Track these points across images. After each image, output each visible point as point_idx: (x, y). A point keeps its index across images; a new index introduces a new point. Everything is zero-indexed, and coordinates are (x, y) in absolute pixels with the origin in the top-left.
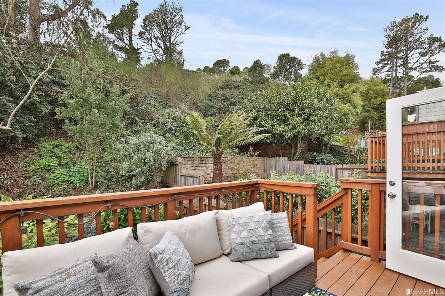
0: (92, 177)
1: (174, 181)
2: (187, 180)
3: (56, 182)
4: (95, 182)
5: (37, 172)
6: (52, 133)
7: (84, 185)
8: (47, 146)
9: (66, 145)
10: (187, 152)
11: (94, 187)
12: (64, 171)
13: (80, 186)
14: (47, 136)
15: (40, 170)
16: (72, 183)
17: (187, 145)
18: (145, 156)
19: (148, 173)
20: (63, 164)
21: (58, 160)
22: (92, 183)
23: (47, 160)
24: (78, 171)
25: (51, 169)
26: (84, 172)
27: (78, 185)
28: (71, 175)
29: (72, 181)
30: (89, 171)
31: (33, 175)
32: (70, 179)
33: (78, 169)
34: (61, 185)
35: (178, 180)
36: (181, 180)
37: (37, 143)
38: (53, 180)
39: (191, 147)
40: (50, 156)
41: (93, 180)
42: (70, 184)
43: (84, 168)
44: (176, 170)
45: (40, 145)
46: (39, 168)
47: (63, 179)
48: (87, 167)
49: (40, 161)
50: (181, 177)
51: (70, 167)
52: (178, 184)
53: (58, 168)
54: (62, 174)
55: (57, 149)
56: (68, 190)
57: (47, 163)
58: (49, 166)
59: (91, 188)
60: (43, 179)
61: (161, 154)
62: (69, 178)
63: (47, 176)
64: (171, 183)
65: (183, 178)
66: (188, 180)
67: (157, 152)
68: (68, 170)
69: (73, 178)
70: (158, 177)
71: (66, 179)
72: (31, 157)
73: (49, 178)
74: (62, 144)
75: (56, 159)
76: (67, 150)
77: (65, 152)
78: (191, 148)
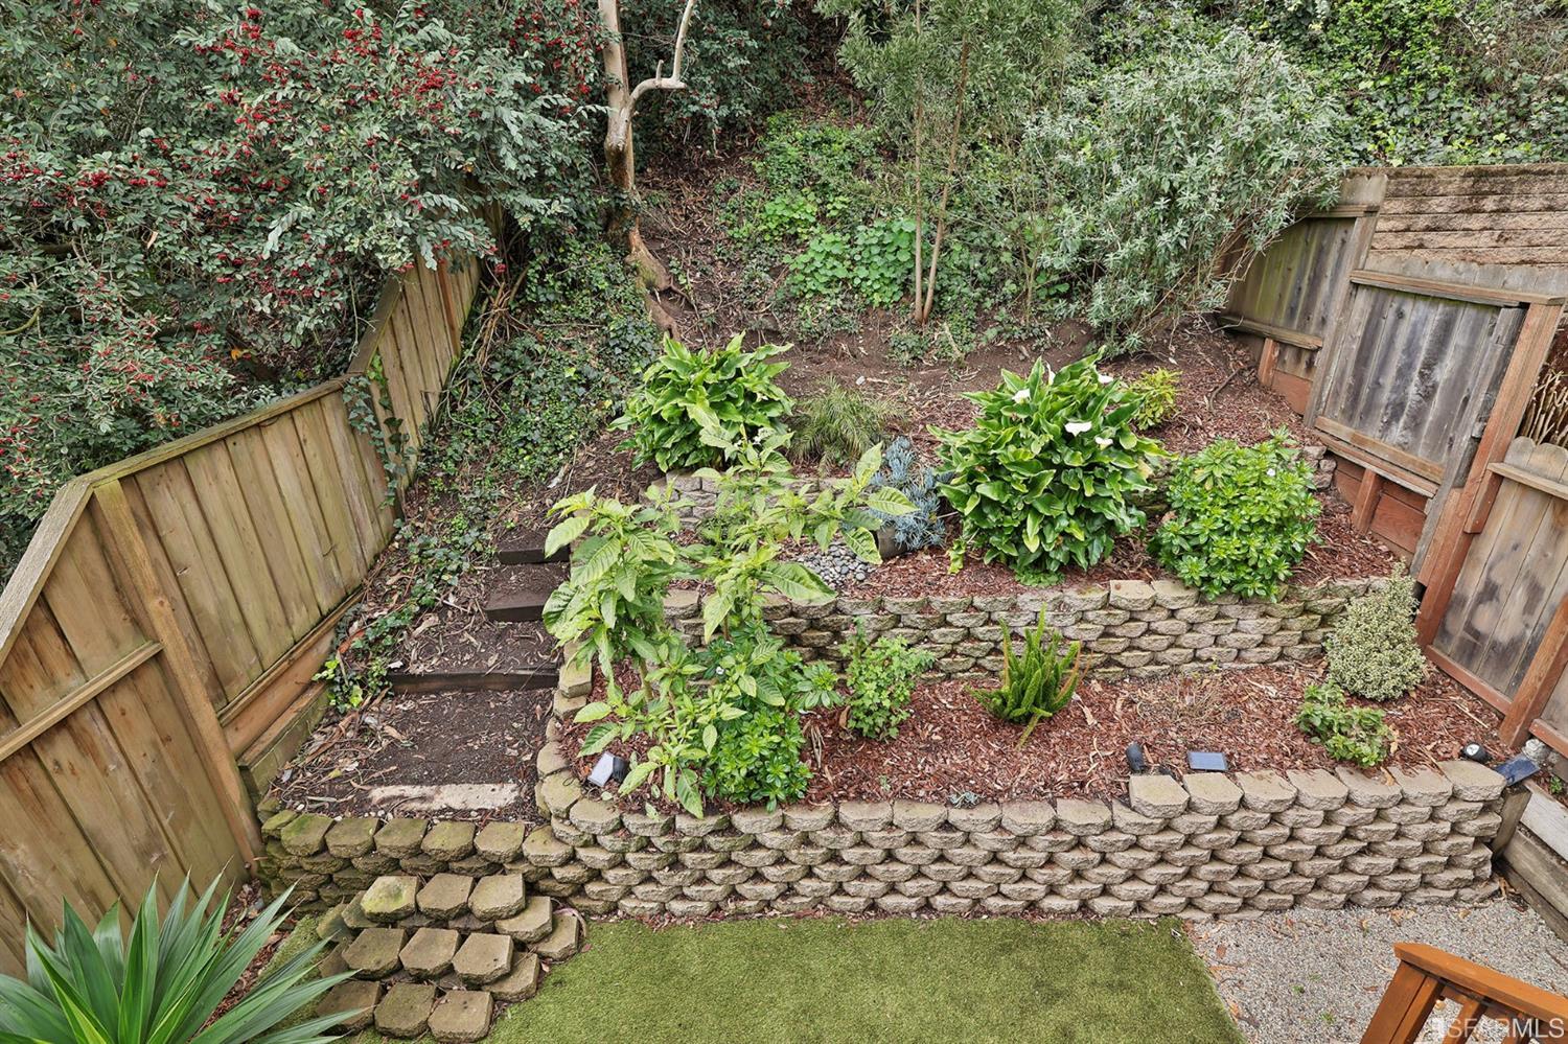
0: (925, 273)
1: (1292, 310)
2: (1390, 315)
3: (810, 285)
4: (936, 292)
5: (758, 245)
6: (804, 95)
7: (896, 298)
8: (787, 145)
9: (845, 139)
10: (1371, 147)
11: (931, 310)
12: (834, 242)
13: (882, 304)
14: (789, 107)
15: (767, 237)
16: (858, 289)
17: (1381, 103)
18: (1177, 177)
19: (1172, 264)
20: (834, 213)
21: (819, 201)
22: (924, 294)
23: (787, 201)
24: (880, 244)
25: (796, 235)
26: (899, 248)
27: (877, 298)
28: (857, 258)
29: (857, 282)
30: (918, 245)
31: (749, 258)
32: (851, 276)
33: (879, 234)
34: (825, 296)
35: (1319, 305)
36: (1346, 308)
37: (760, 138)
38: (801, 278)
39: (1403, 111)
40: (796, 186)
41: (931, 281)
42: (851, 292)
43: (901, 231)
44: (1322, 252)
45: (768, 146)
46: (765, 231)
47: (830, 273)
48: (910, 226)
49: (769, 206)
50: (1351, 296)
51: (853, 228)
52: (1313, 329)
53: (817, 231)
54: (829, 254)
55: (818, 157)
56: (846, 317)
57: (786, 213)
58: (792, 222)
59: (917, 314)
60: (774, 272)
61: (1272, 160)
62: (849, 270)
63: (787, 259)
64: (1268, 317)
65: (1362, 301)
66: (1400, 315)
67: (1248, 151)
68: (848, 237)
69: (863, 273)
70: (1218, 286)
71: (841, 273)
72: (745, 188)
73: (792, 268)
74: (831, 136)
75: (811, 197)
76: (848, 157)
77: (841, 167)
78: (1402, 122)
